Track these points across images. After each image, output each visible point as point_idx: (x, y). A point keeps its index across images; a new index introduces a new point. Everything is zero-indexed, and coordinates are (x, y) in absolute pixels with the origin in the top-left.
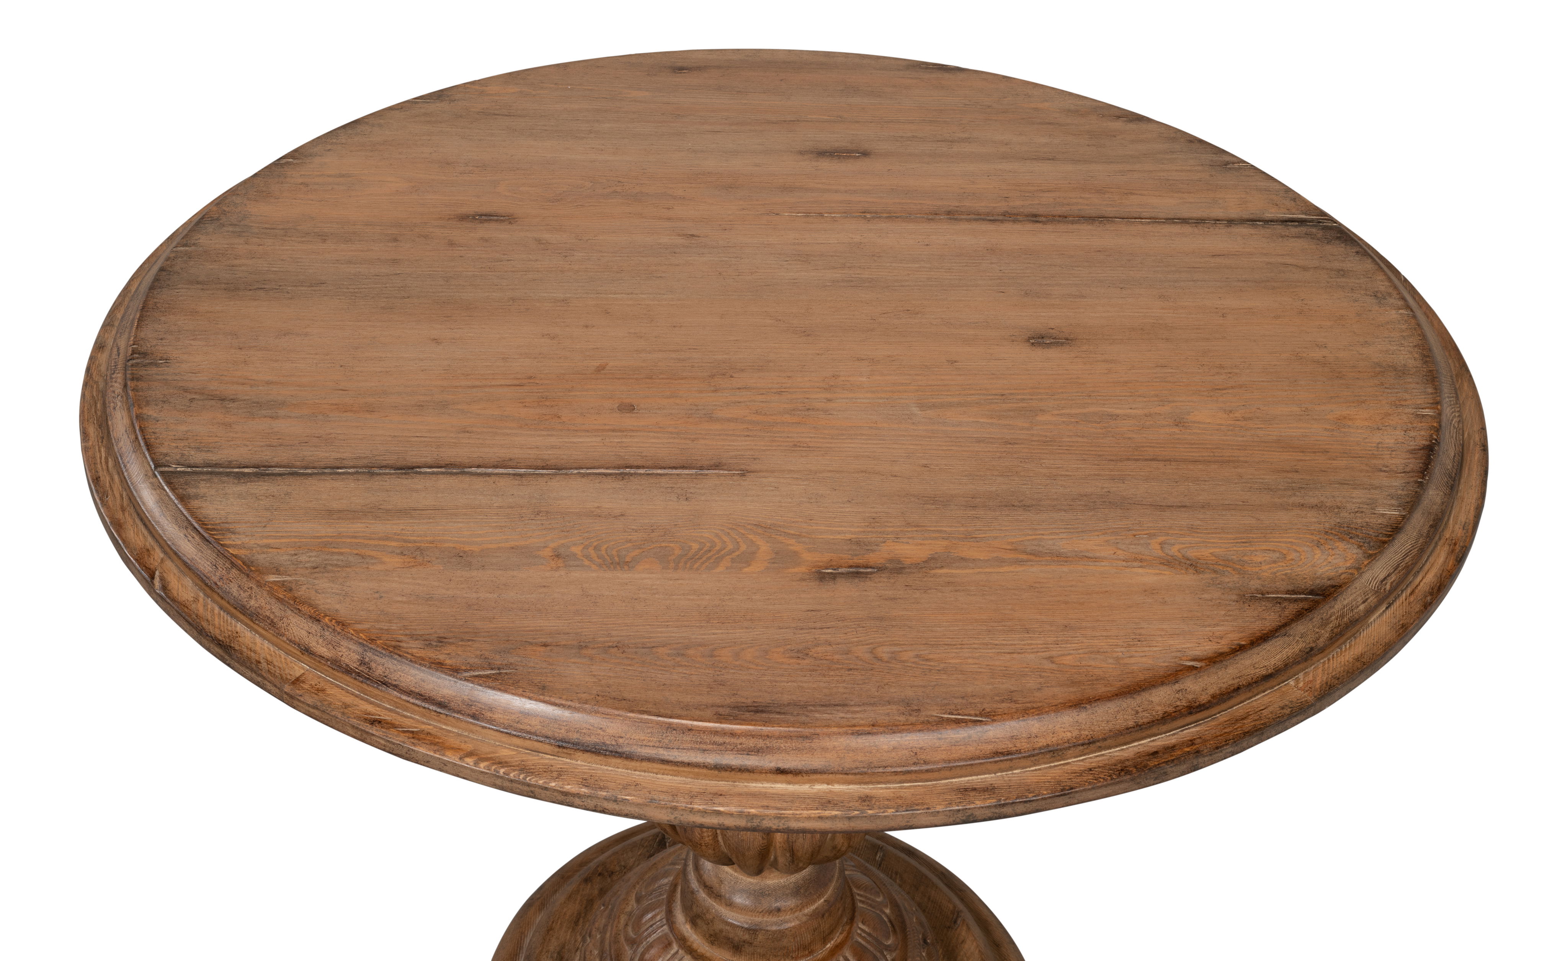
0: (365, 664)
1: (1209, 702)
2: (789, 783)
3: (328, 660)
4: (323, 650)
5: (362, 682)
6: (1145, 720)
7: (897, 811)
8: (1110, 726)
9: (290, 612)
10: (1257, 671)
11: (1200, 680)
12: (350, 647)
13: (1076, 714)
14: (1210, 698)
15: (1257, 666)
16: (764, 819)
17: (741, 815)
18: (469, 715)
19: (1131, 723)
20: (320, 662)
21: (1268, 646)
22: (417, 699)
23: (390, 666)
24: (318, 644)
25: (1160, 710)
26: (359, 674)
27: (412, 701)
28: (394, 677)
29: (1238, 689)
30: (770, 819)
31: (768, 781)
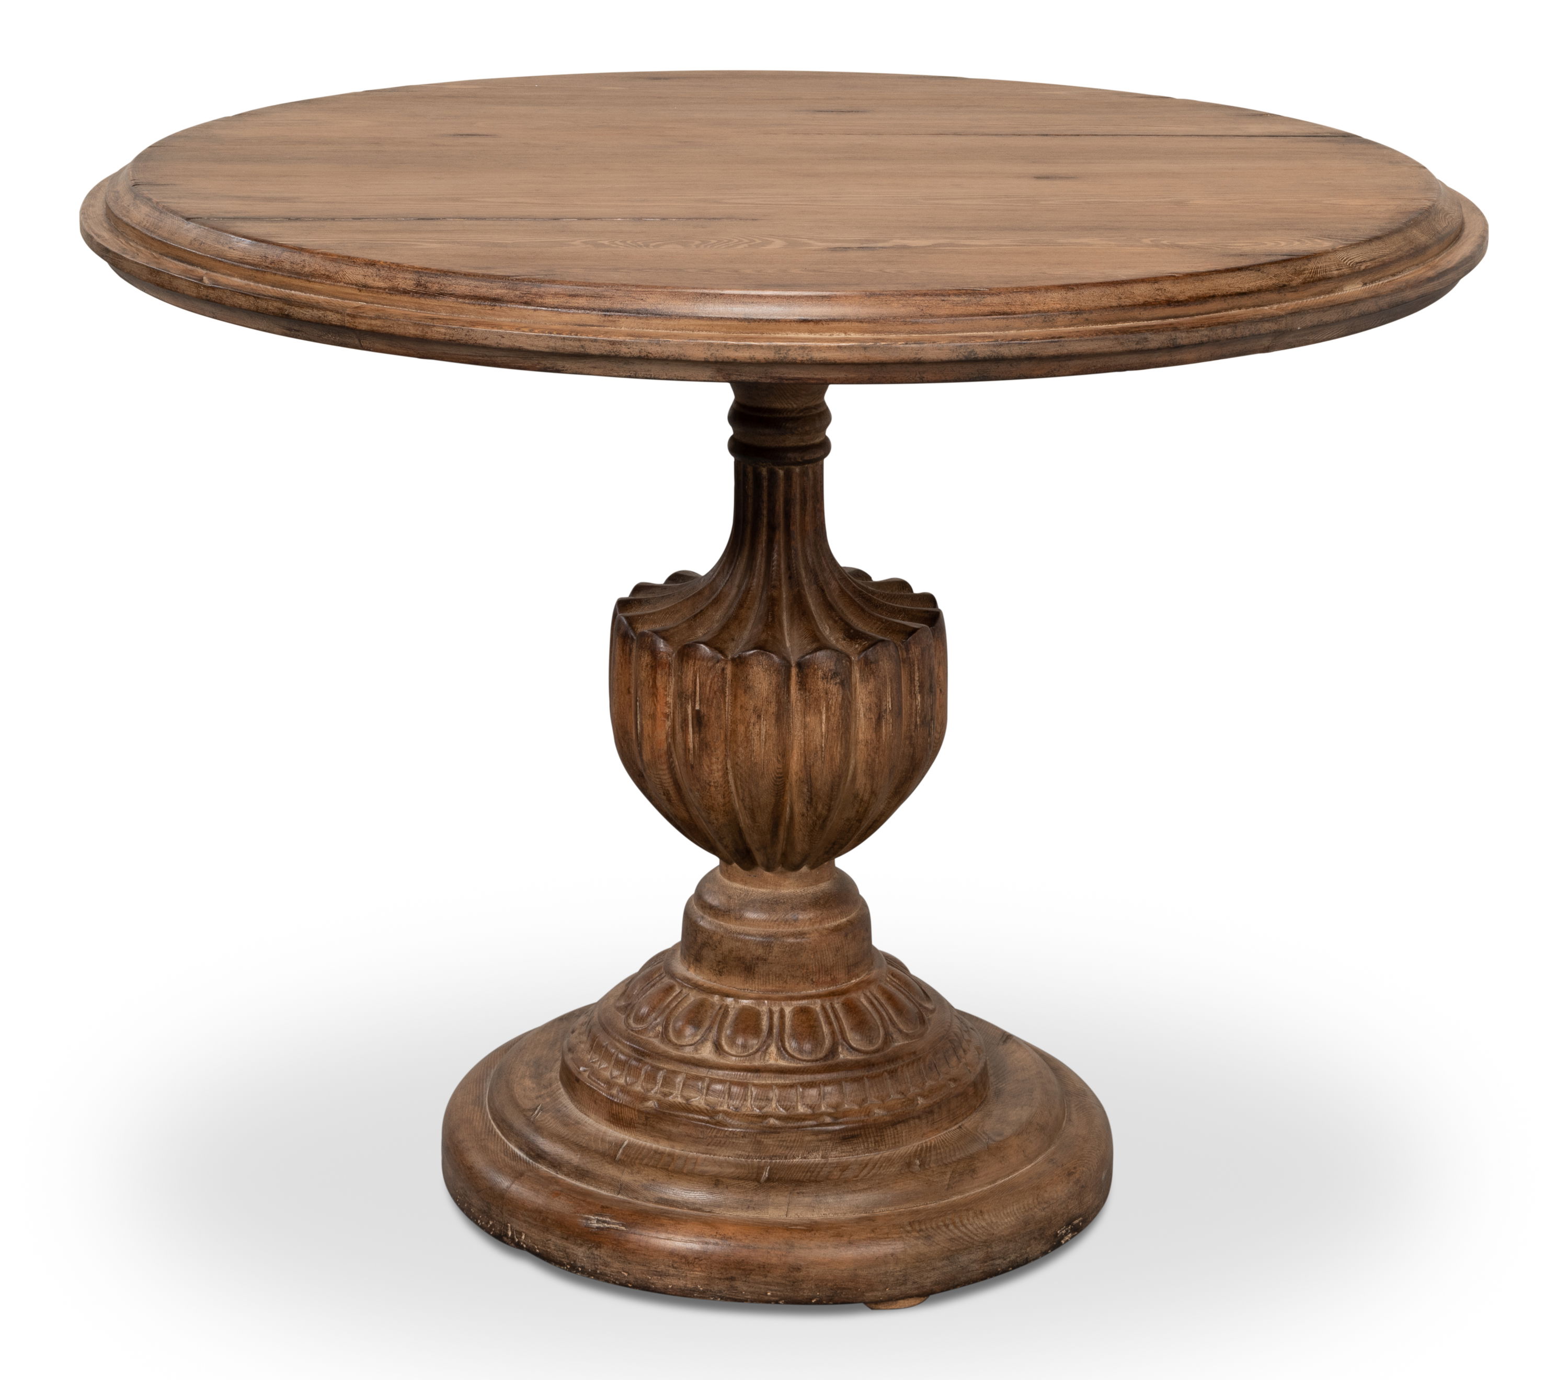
0: (421, 285)
1: (1186, 300)
2: (811, 332)
3: (385, 289)
4: (382, 284)
5: (419, 298)
6: (1128, 304)
7: (906, 344)
8: (1096, 304)
9: (344, 266)
10: (1232, 289)
11: (1178, 285)
12: (406, 277)
13: (1065, 292)
14: (1187, 298)
15: (1232, 286)
16: (789, 350)
17: (769, 347)
18: (521, 303)
19: (1114, 304)
20: (378, 292)
21: (1242, 274)
22: (472, 299)
23: (445, 282)
24: (374, 281)
25: (1141, 300)
26: (416, 293)
27: (467, 301)
28: (449, 289)
29: (1213, 297)
30: (795, 350)
31: (792, 331)
